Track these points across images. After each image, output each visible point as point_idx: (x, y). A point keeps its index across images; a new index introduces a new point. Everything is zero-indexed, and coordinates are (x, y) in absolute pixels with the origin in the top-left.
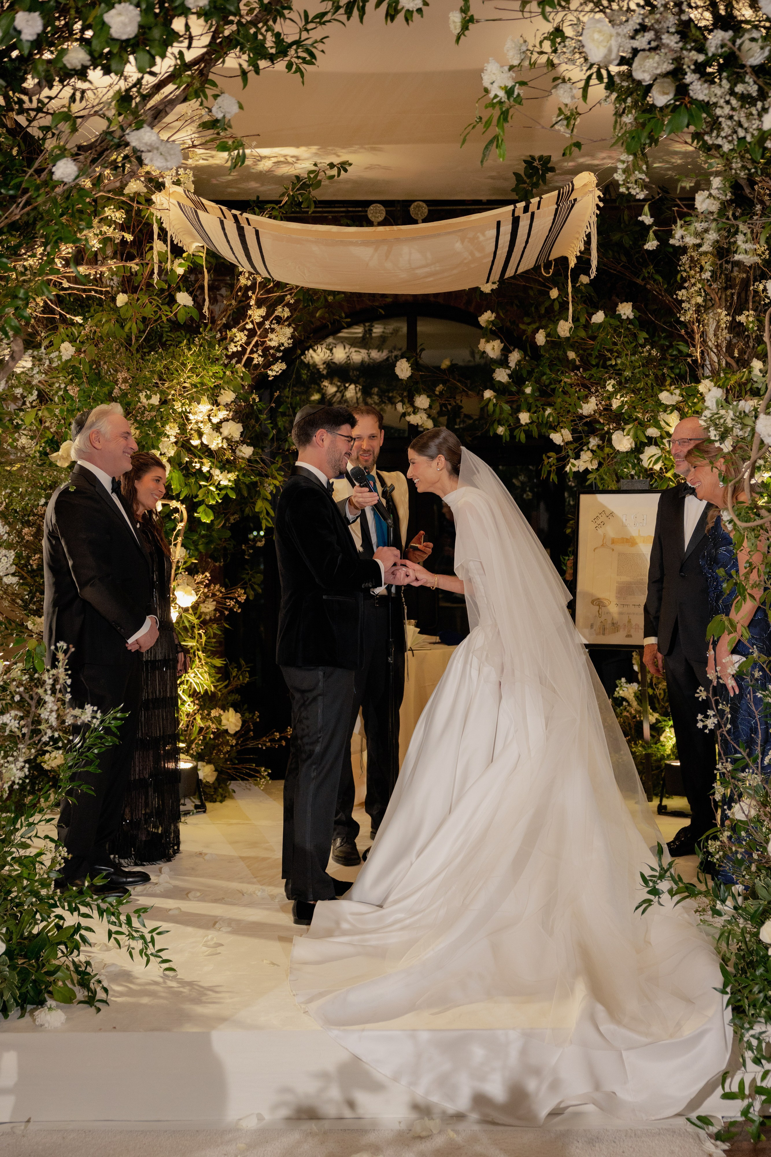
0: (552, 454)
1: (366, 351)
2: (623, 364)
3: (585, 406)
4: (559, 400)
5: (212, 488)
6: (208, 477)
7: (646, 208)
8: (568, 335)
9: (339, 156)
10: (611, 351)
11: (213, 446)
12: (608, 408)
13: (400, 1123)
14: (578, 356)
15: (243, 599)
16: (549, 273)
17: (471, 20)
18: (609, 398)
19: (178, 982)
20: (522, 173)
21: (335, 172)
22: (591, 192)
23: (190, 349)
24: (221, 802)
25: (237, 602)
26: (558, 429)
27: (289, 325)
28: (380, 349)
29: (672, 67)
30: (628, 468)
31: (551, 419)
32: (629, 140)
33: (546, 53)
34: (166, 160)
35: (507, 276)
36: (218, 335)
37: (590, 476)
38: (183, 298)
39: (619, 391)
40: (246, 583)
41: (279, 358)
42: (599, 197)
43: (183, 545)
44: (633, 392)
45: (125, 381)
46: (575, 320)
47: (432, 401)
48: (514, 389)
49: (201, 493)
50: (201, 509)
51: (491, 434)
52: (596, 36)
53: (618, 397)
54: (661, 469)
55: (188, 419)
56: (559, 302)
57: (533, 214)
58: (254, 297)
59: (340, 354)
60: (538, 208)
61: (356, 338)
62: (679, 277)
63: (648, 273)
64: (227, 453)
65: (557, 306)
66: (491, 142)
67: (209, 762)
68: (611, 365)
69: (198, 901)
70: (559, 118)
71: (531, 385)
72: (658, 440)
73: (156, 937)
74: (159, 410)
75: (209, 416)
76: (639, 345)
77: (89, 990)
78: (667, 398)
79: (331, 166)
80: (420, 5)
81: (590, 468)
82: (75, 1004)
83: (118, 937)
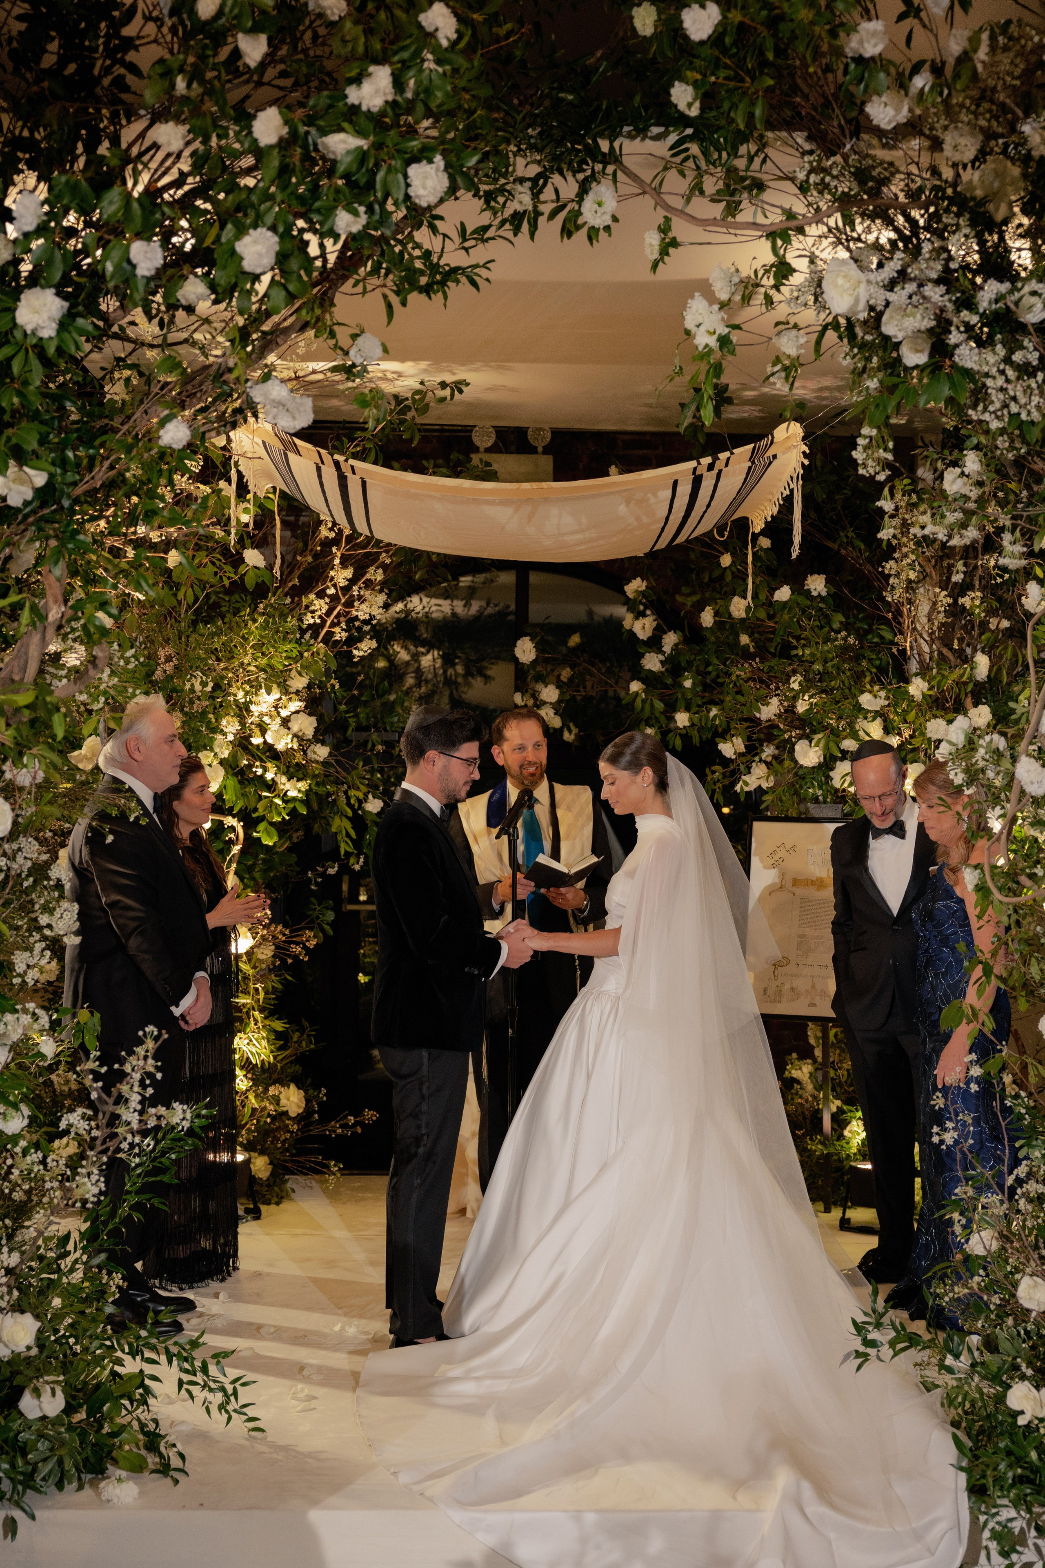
0: (717, 768)
2: (812, 655)
3: (764, 709)
4: (728, 699)
5: (278, 801)
6: (271, 786)
7: (885, 491)
8: (744, 615)
9: (454, 374)
10: (798, 638)
11: (280, 747)
12: (790, 710)
14: (752, 641)
15: (312, 944)
16: (723, 536)
17: (674, 243)
18: (795, 698)
19: (269, 1447)
21: (447, 393)
22: (795, 447)
23: (254, 620)
24: (278, 1204)
25: (305, 948)
26: (727, 736)
27: (381, 591)
30: (813, 786)
31: (718, 723)
32: (872, 408)
33: (762, 287)
34: (294, 418)
35: (677, 542)
36: (288, 602)
37: (768, 798)
38: (252, 557)
39: (808, 691)
40: (312, 921)
41: (367, 633)
42: (804, 453)
43: (236, 873)
44: (823, 691)
45: (169, 659)
46: (755, 596)
47: (562, 694)
48: (669, 681)
49: (261, 806)
50: (262, 826)
52: (842, 279)
53: (806, 697)
55: (248, 713)
56: (733, 573)
57: (720, 471)
58: (339, 553)
60: (727, 465)
62: (885, 544)
63: (848, 535)
64: (297, 755)
65: (729, 577)
66: (692, 401)
67: (262, 1153)
68: (797, 656)
69: (273, 1340)
70: (776, 369)
71: (692, 677)
73: (239, 1388)
74: (212, 697)
75: (276, 707)
76: (833, 630)
77: (161, 1456)
78: (869, 701)
79: (443, 385)
80: (608, 221)
81: (765, 785)
82: (146, 1473)
83: (191, 1388)
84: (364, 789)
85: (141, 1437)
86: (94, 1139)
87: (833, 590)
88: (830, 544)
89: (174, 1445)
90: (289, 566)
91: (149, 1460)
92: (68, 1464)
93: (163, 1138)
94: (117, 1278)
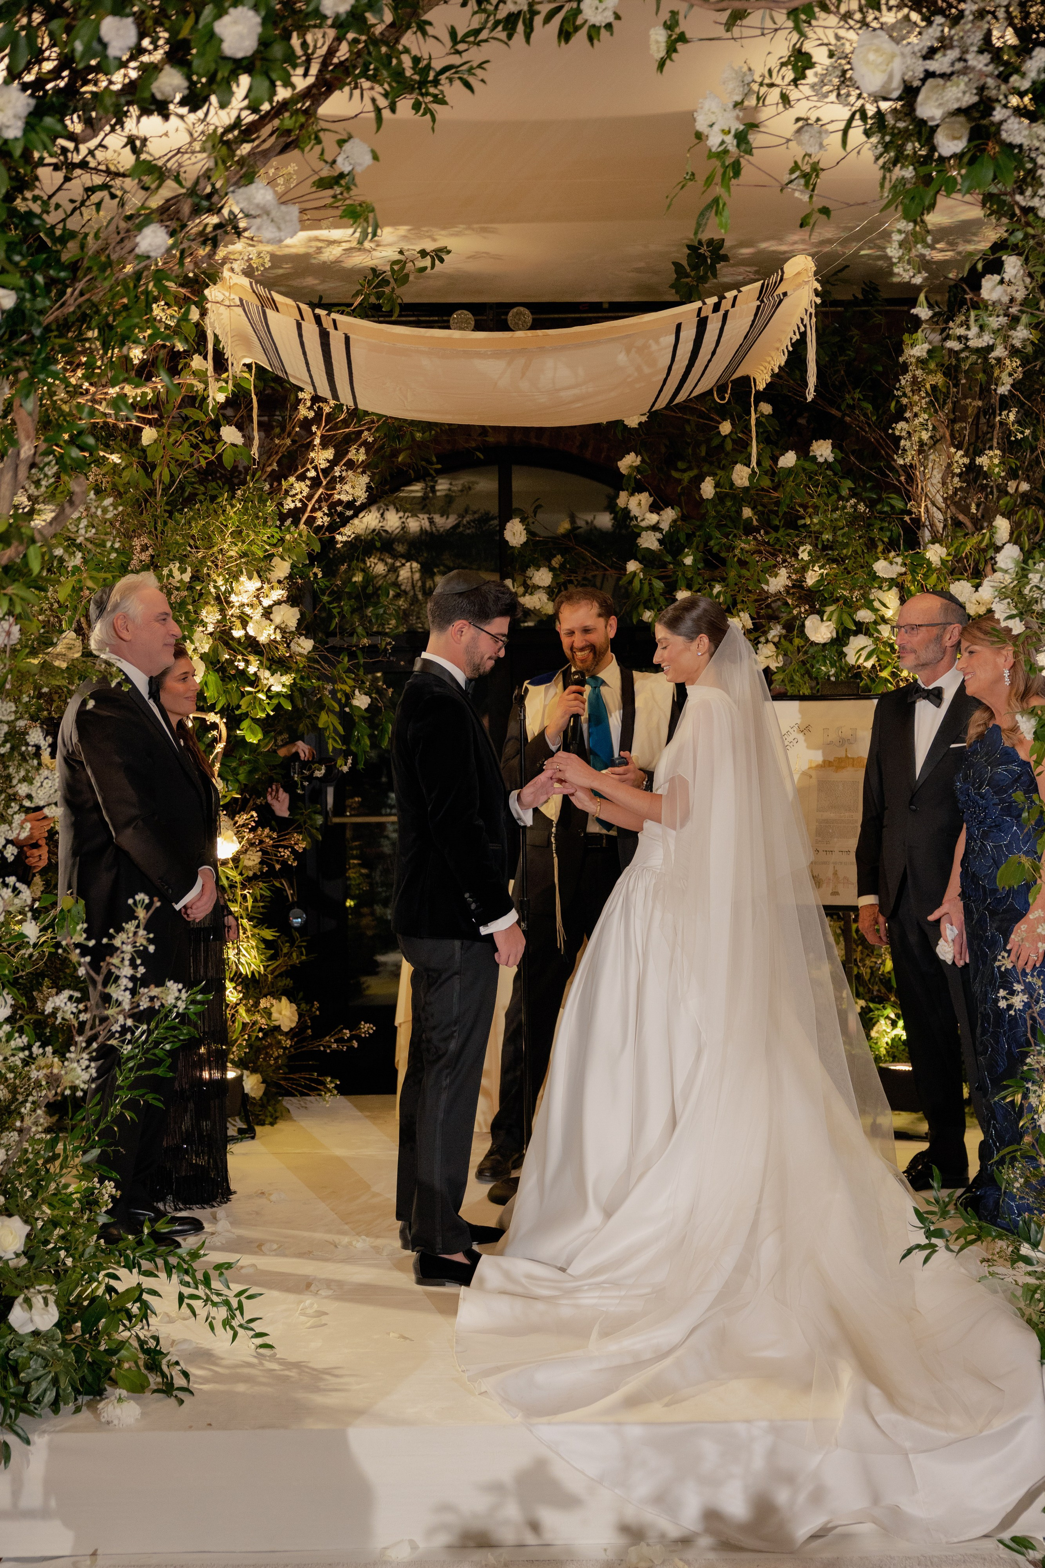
1: (426, 516)
2: (821, 523)
3: (772, 580)
4: (732, 574)
5: (262, 696)
6: (254, 682)
7: (922, 297)
8: (747, 484)
9: (434, 240)
10: (805, 507)
11: (263, 639)
12: (799, 583)
13: (605, 1550)
14: (755, 514)
15: (301, 847)
16: (723, 398)
17: (682, 39)
18: (804, 569)
19: (280, 1364)
20: (685, 263)
21: (427, 262)
22: (807, 282)
23: (233, 506)
24: (272, 1124)
25: (293, 851)
26: (734, 612)
27: (363, 472)
28: (444, 513)
29: (976, 99)
30: (825, 665)
31: (722, 599)
32: (907, 201)
33: (778, 86)
34: (279, 228)
35: (676, 401)
36: (267, 487)
37: (778, 678)
38: (230, 434)
39: (817, 561)
41: (350, 517)
42: (816, 290)
44: (834, 561)
45: (144, 548)
46: (759, 463)
47: (555, 577)
48: (669, 559)
49: (244, 703)
50: (245, 724)
51: (635, 621)
52: (872, 56)
53: (816, 568)
54: (874, 666)
55: (228, 603)
56: (733, 440)
57: (727, 312)
58: (319, 433)
59: (393, 521)
60: (733, 306)
61: (414, 497)
62: (893, 404)
63: (853, 399)
64: (280, 647)
65: (729, 446)
66: (709, 207)
67: (254, 1071)
68: (805, 525)
69: (277, 1255)
70: (794, 176)
71: (693, 554)
72: (871, 627)
73: (244, 1301)
74: (191, 588)
75: (257, 597)
76: (840, 498)
77: (163, 1375)
78: (884, 568)
79: (423, 253)
80: (611, 18)
81: (773, 666)
82: (148, 1394)
83: (192, 1302)
84: (351, 682)
85: (142, 1356)
86: (82, 1024)
87: (841, 455)
88: (834, 412)
89: (177, 1363)
90: (267, 451)
91: (151, 1380)
92: (64, 1382)
93: (156, 1027)
94: (110, 1187)
